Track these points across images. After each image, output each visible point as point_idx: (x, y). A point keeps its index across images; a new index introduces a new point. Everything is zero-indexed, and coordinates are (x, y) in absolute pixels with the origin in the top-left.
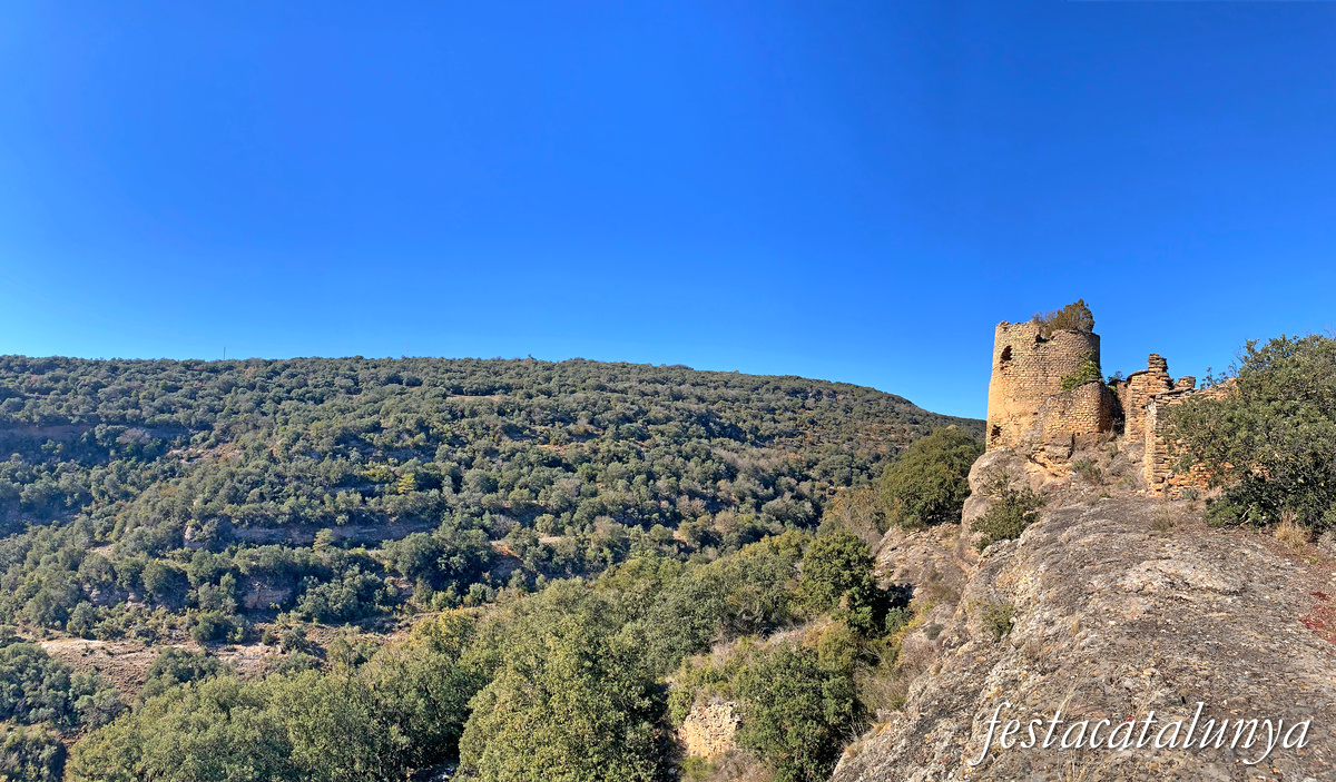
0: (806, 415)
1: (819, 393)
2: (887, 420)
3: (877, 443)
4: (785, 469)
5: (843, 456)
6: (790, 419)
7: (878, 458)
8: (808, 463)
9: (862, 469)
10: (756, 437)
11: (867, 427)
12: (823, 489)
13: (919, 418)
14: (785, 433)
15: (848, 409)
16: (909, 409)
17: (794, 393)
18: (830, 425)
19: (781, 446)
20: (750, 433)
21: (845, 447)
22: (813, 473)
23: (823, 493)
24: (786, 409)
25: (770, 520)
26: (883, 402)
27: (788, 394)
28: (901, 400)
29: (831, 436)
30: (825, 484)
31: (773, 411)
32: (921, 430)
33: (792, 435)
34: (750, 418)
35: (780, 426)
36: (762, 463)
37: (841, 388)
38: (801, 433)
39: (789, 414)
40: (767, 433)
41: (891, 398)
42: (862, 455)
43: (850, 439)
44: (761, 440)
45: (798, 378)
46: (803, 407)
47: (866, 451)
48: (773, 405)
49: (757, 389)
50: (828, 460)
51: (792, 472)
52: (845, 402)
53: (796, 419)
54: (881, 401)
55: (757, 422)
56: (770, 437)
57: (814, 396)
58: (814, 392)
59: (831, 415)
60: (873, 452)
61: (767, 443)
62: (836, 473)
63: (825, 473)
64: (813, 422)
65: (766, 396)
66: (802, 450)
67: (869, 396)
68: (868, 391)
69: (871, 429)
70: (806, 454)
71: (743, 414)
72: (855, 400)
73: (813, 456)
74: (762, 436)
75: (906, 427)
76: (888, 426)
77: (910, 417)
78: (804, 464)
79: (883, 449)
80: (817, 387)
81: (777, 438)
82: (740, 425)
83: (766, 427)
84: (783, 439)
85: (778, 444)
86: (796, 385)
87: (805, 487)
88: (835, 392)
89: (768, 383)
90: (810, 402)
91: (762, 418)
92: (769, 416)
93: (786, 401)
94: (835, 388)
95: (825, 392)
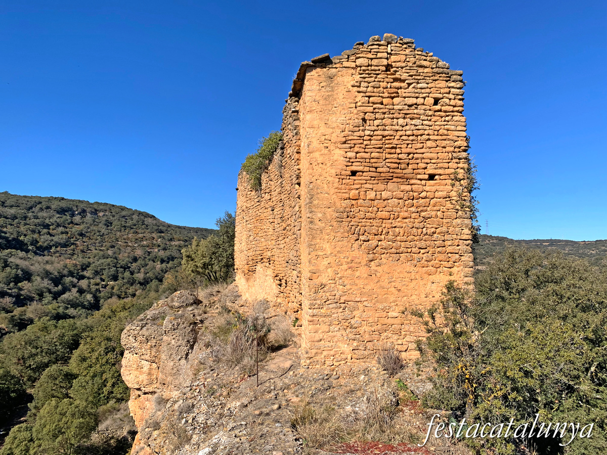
0: (76, 229)
1: (84, 211)
2: (140, 231)
3: (134, 249)
4: (65, 272)
5: (109, 260)
6: (62, 233)
7: (135, 260)
8: (82, 266)
9: (125, 268)
10: (37, 248)
11: (125, 237)
12: (97, 284)
13: (164, 229)
14: (60, 244)
15: (108, 224)
16: (155, 222)
17: (62, 211)
18: (95, 236)
19: (57, 255)
20: (31, 244)
21: (110, 252)
22: (87, 273)
23: (97, 287)
24: (58, 225)
25: (67, 308)
26: (135, 217)
27: (58, 212)
28: (147, 215)
29: (97, 245)
30: (98, 280)
31: (47, 226)
32: (166, 237)
33: (65, 245)
34: (29, 232)
35: (56, 239)
36: (48, 267)
37: (101, 207)
38: (73, 244)
39: (61, 229)
40: (45, 244)
41: (140, 213)
42: (124, 258)
43: (113, 247)
44: (41, 250)
45: (63, 199)
46: (72, 222)
47: (126, 255)
48: (47, 221)
49: (31, 208)
50: (97, 263)
51: (71, 274)
52: (105, 218)
53: (67, 233)
54: (134, 216)
55: (36, 236)
56: (48, 248)
57: (79, 214)
58: (80, 210)
59: (95, 228)
60: (131, 255)
61: (46, 252)
62: (105, 272)
63: (97, 273)
64: (81, 235)
65: (40, 214)
66: (75, 257)
67: (124, 213)
68: (123, 209)
69: (128, 239)
70: (79, 260)
71: (23, 229)
72: (113, 216)
73: (86, 261)
74: (41, 246)
75: (154, 235)
76: (141, 235)
77: (156, 228)
78: (79, 267)
79: (139, 252)
80: (82, 206)
81: (53, 248)
82: (22, 238)
83: (44, 240)
84: (58, 249)
85: (55, 253)
86: (63, 204)
87: (83, 283)
88: (96, 210)
89: (40, 203)
90: (77, 219)
91: (39, 232)
92: (45, 231)
93: (56, 218)
94: (95, 206)
95: (88, 210)
